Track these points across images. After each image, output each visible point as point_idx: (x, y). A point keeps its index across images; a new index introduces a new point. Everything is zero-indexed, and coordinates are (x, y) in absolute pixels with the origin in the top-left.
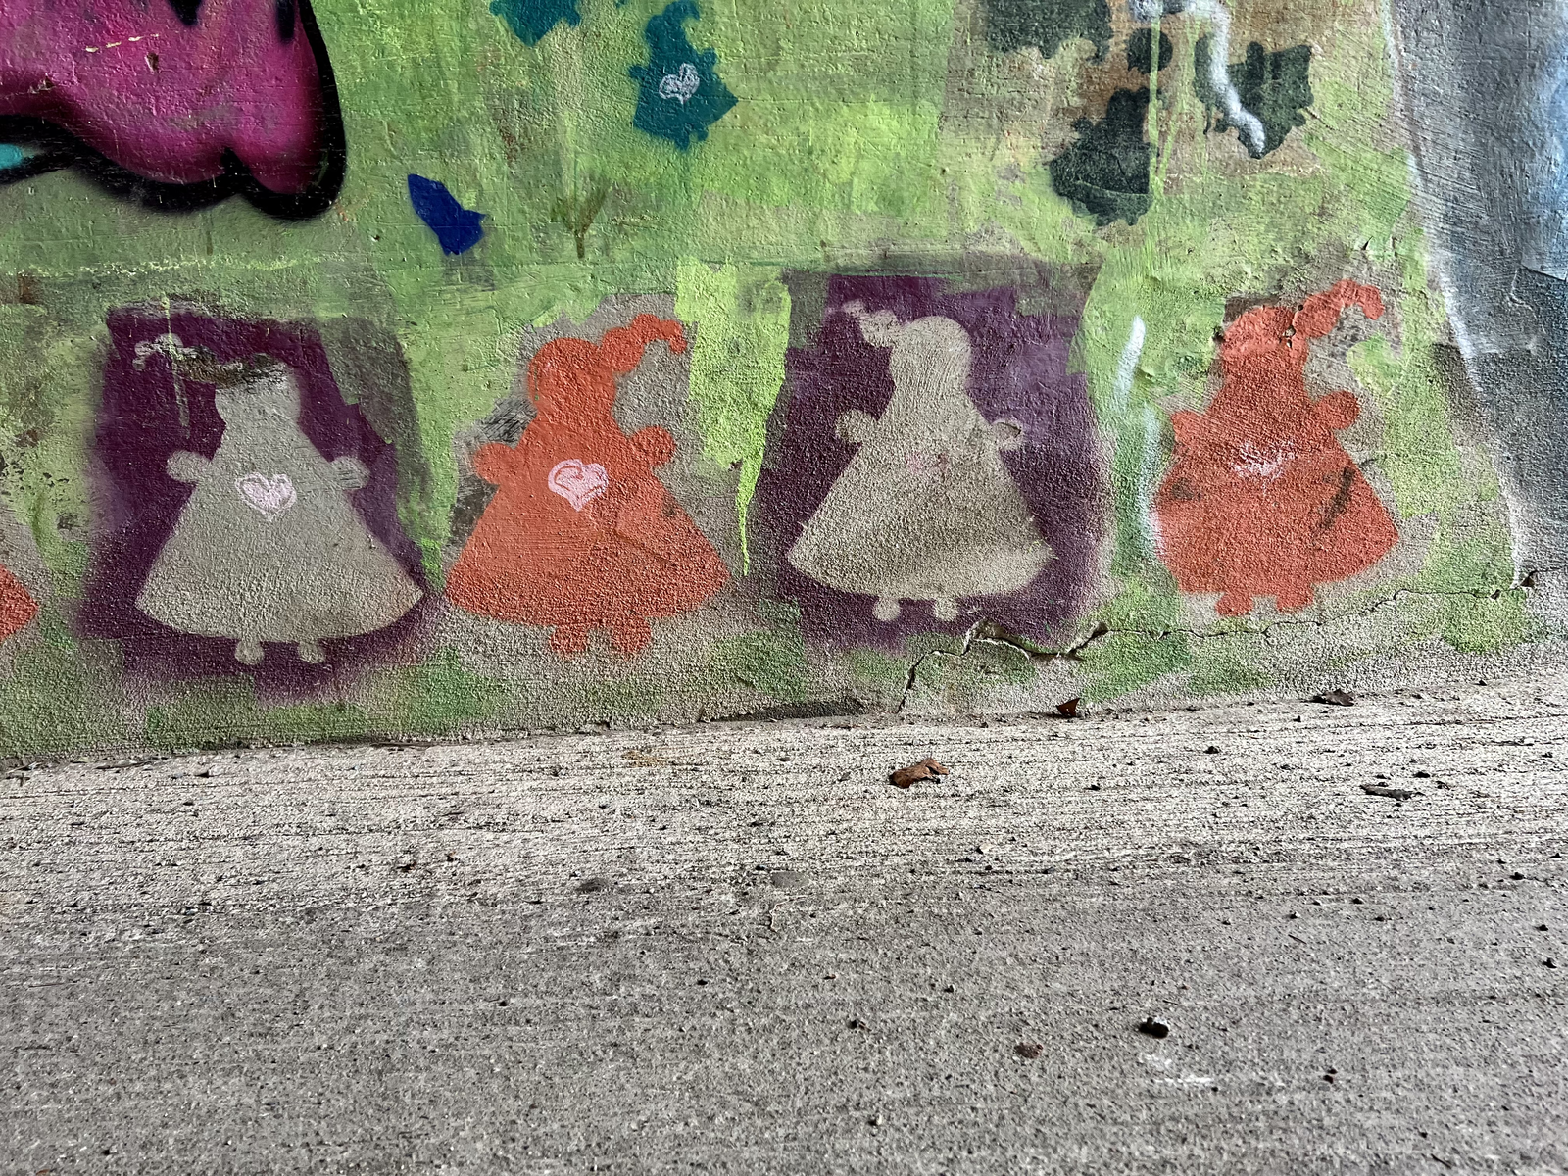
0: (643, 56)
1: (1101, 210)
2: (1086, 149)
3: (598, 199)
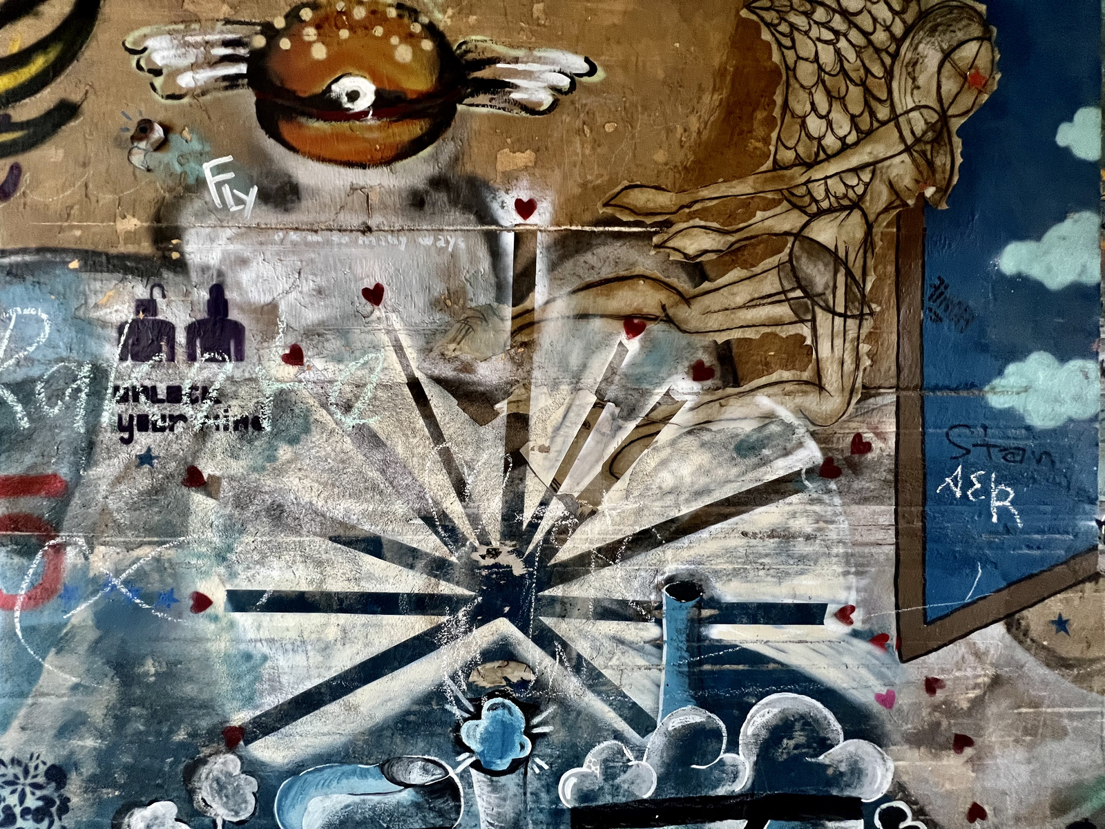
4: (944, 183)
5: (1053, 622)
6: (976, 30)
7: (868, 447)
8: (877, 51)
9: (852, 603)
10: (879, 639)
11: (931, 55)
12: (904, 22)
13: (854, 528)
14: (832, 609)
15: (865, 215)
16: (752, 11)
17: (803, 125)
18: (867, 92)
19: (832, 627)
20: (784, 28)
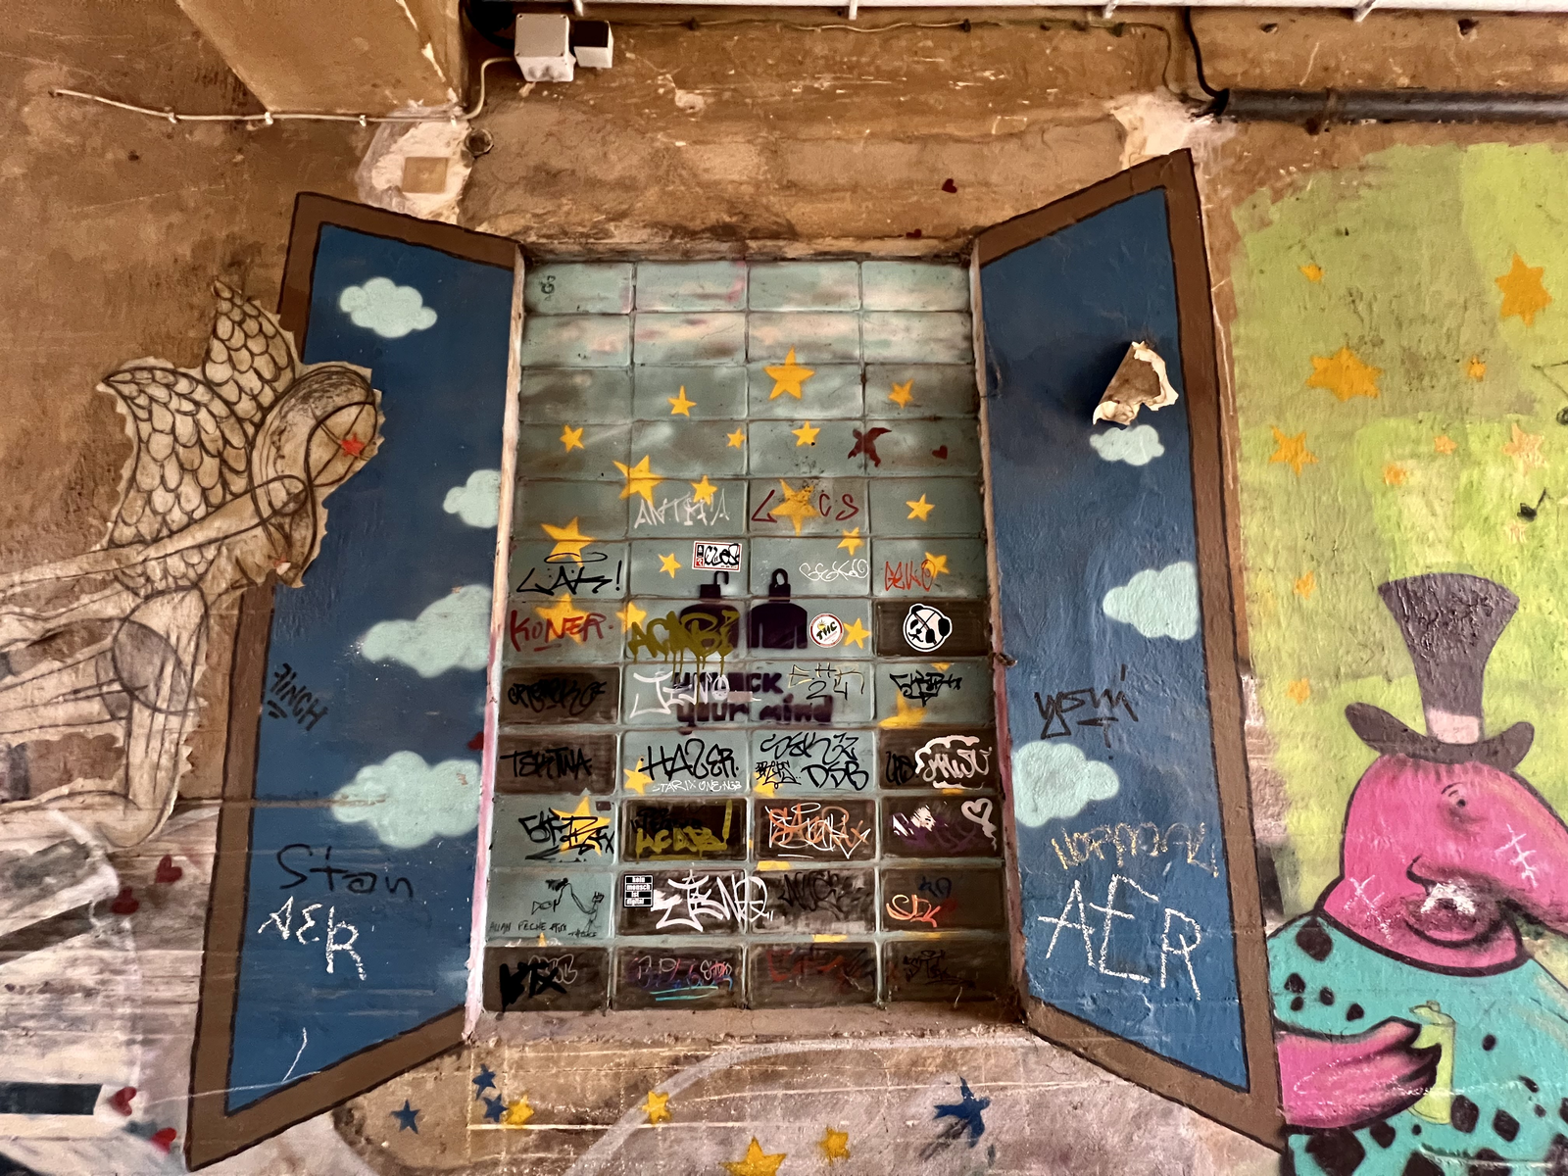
4: (300, 560)
5: (397, 1114)
6: (358, 394)
7: (177, 874)
8: (240, 421)
9: (134, 1084)
10: (162, 1137)
11: (300, 422)
12: (274, 390)
13: (148, 981)
14: (107, 1091)
15: (203, 596)
16: (109, 385)
17: (149, 501)
18: (224, 462)
19: (104, 1118)
20: (142, 400)
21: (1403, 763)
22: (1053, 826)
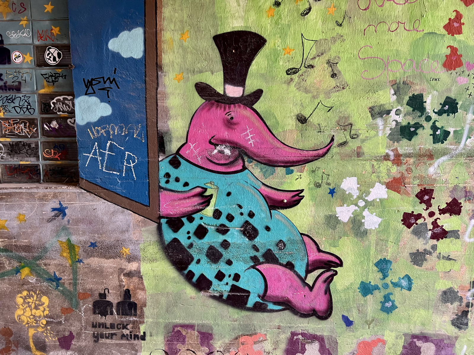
0: (383, 300)
1: (460, 328)
2: (458, 319)
3: (373, 320)
21: (213, 104)
22: (89, 125)
